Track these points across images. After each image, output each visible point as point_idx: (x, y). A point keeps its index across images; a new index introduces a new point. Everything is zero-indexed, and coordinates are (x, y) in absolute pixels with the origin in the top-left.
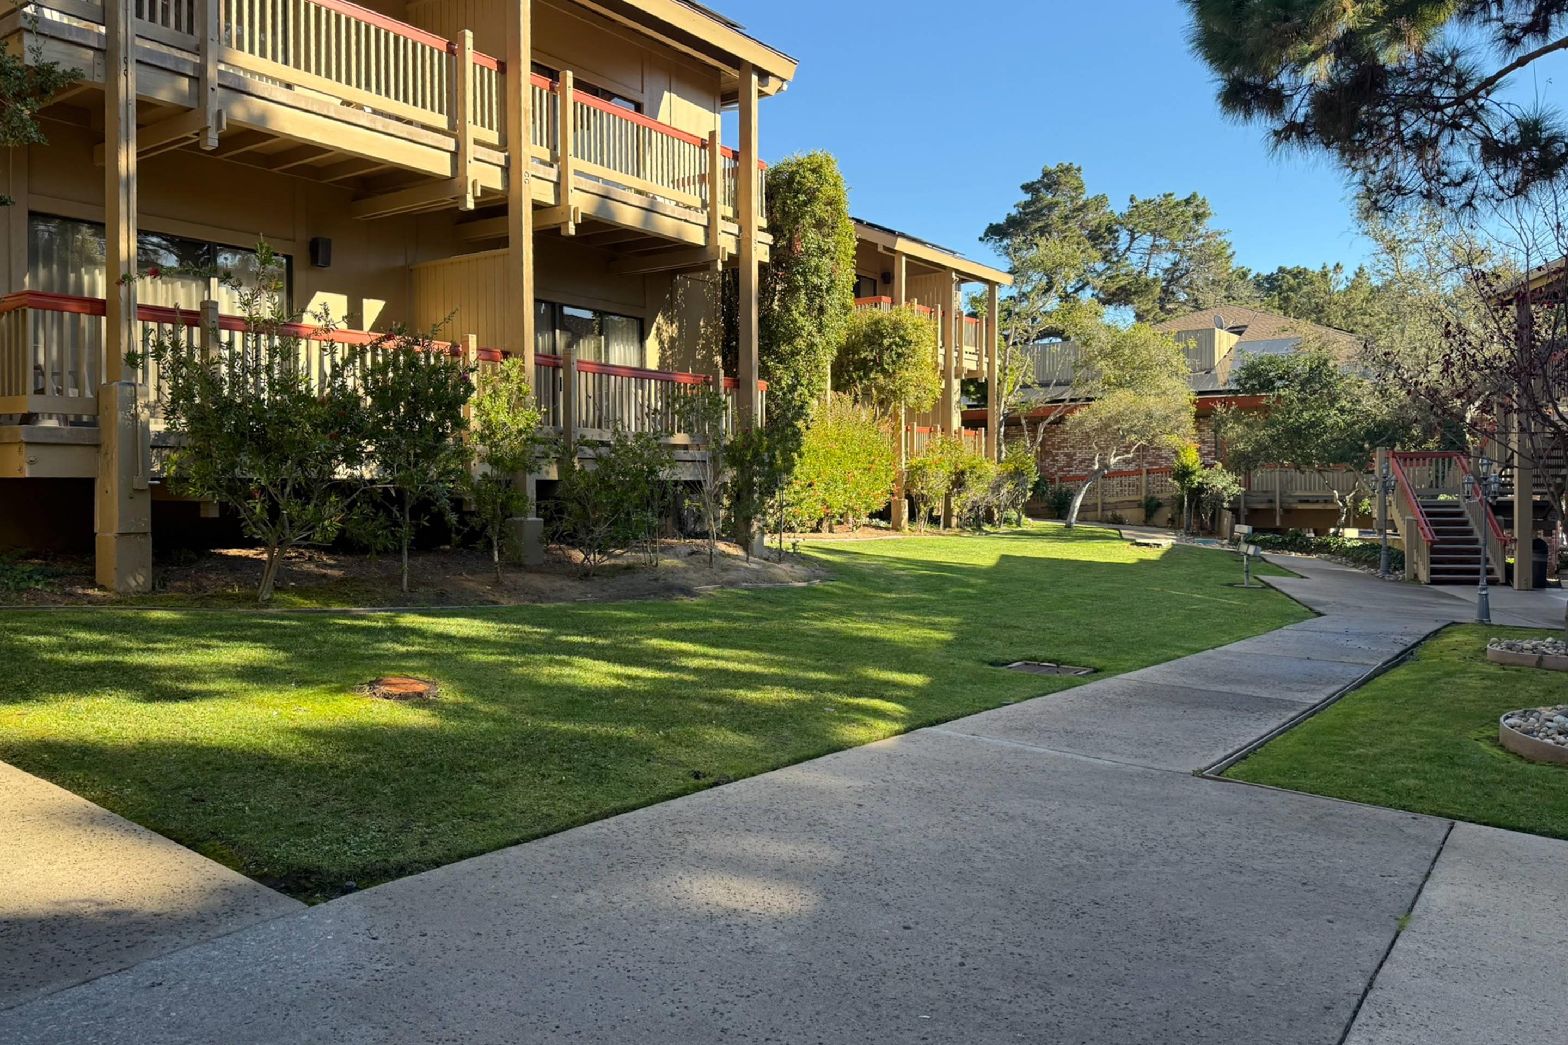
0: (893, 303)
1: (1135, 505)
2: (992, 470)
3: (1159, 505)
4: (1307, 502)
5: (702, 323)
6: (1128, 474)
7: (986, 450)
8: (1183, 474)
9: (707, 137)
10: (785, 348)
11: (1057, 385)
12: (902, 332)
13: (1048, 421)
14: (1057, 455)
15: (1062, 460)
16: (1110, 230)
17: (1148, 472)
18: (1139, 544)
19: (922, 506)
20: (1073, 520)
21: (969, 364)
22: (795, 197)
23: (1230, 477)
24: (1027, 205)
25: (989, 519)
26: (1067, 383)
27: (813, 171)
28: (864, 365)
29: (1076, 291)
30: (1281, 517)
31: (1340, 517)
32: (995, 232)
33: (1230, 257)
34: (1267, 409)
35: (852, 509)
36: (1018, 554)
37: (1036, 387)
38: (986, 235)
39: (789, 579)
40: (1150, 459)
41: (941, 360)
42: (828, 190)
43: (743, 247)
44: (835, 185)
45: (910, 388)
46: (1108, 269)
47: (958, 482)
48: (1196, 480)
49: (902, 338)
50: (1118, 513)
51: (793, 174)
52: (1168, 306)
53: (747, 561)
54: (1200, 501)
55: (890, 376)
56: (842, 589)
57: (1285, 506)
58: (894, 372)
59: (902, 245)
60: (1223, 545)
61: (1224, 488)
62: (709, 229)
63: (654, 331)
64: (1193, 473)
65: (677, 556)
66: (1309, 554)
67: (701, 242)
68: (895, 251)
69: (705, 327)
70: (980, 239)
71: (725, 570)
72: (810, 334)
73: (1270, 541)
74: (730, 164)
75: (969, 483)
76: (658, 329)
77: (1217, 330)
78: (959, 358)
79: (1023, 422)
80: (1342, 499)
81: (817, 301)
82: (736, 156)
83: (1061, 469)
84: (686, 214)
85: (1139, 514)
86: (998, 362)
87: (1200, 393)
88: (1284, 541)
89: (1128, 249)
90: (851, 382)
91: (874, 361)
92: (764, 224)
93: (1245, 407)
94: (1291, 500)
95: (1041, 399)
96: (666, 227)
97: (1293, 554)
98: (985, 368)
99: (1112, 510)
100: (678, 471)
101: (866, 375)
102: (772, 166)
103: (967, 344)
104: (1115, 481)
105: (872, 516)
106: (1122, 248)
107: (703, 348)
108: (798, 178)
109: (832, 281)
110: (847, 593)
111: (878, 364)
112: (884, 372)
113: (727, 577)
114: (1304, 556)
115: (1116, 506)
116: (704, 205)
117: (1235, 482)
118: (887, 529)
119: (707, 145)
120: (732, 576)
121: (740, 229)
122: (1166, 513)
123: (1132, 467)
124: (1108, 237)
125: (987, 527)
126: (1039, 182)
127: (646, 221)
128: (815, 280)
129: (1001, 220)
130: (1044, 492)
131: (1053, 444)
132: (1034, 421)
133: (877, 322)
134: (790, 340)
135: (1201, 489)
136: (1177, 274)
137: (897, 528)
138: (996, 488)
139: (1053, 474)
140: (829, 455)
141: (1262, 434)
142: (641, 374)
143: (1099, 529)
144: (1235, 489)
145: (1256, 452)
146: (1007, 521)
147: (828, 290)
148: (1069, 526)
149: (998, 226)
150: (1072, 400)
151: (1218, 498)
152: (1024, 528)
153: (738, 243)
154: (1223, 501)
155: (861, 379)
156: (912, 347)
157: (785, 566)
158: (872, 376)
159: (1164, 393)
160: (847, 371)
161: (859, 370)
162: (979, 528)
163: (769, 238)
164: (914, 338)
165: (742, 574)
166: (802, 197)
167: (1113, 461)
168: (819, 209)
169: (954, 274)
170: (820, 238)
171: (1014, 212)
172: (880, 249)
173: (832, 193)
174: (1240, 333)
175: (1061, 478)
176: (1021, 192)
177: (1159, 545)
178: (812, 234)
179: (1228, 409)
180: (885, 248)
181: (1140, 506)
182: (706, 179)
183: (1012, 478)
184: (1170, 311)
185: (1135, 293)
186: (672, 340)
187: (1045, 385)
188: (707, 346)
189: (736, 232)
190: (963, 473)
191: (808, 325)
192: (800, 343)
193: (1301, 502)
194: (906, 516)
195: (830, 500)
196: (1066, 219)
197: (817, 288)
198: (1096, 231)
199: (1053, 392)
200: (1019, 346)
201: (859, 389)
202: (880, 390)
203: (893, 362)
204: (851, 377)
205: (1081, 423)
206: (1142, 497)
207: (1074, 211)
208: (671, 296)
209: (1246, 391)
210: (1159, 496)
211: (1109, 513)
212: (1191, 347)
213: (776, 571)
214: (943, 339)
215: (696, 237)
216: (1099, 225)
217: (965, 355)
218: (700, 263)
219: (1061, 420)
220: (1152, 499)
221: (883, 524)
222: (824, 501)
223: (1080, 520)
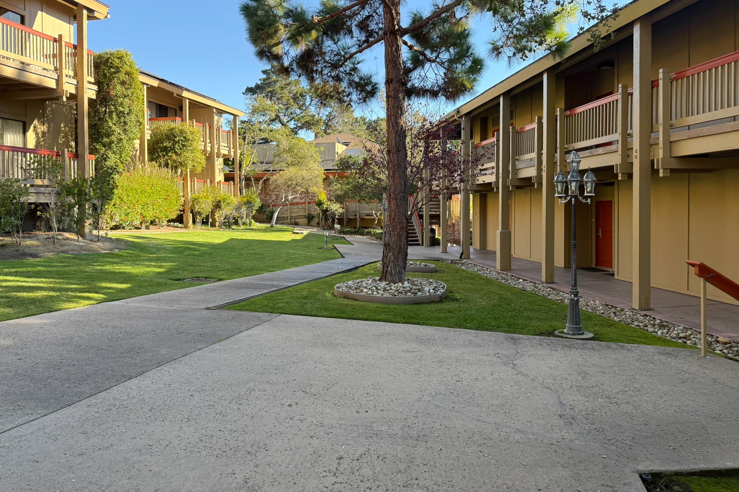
0: (182, 120)
1: (303, 217)
2: (235, 200)
3: (313, 217)
4: (369, 215)
5: (62, 125)
6: (301, 203)
7: (234, 192)
8: (320, 204)
9: (57, 37)
10: (105, 140)
11: (267, 163)
12: (184, 135)
13: (263, 179)
14: (272, 195)
15: (274, 197)
16: (301, 95)
17: (309, 203)
18: (294, 233)
19: (198, 217)
20: (274, 223)
21: (224, 151)
22: (109, 69)
23: (338, 205)
24: (265, 80)
25: (236, 223)
26: (271, 163)
27: (118, 58)
28: (165, 149)
29: (288, 122)
30: (359, 222)
31: (375, 221)
32: (250, 90)
33: (353, 111)
34: (347, 177)
35: (158, 218)
36: (239, 238)
37: (259, 164)
38: (246, 92)
39: (99, 250)
40: (310, 197)
41: (209, 149)
42: (127, 68)
43: (79, 91)
44: (130, 66)
45: (189, 161)
46: (301, 113)
47: (217, 206)
48: (325, 206)
49: (185, 137)
50: (297, 220)
51: (108, 58)
52: (328, 131)
53: (78, 241)
54: (327, 215)
55: (179, 155)
56: (128, 253)
57: (361, 217)
58: (181, 153)
59: (185, 94)
60: (332, 233)
61: (336, 210)
62: (58, 81)
63: (32, 128)
64: (323, 203)
65: (38, 240)
66: (363, 236)
67: (54, 87)
68: (183, 97)
69: (65, 127)
70: (243, 93)
71: (62, 246)
72: (119, 134)
73: (349, 231)
74: (71, 50)
75: (223, 206)
76: (35, 127)
77: (337, 144)
78: (219, 148)
79: (252, 179)
80: (376, 214)
81: (122, 118)
82: (75, 47)
83: (273, 201)
84: (45, 73)
85: (305, 221)
86: (239, 151)
87: (325, 170)
88: (355, 231)
89: (310, 104)
90: (159, 157)
91: (170, 147)
92: (93, 80)
93: (341, 176)
94: (363, 215)
95: (260, 169)
96: (33, 78)
97: (358, 236)
98: (232, 154)
99: (294, 219)
100: (29, 197)
101: (167, 154)
102: (98, 53)
103: (223, 142)
104: (295, 207)
105: (169, 221)
106: (308, 104)
107: (63, 137)
108: (110, 61)
109: (130, 110)
110: (130, 255)
111: (173, 149)
112: (176, 153)
113: (61, 249)
114: (362, 237)
115: (296, 218)
116: (56, 69)
117: (340, 207)
118: (181, 228)
119: (58, 40)
120: (65, 248)
121: (78, 82)
122: (316, 220)
123: (303, 201)
124: (301, 99)
125: (234, 227)
126: (270, 70)
127: (19, 75)
128: (121, 109)
129: (253, 86)
130: (265, 211)
131: (270, 190)
132: (257, 180)
133: (172, 130)
134: (108, 136)
135: (327, 210)
136: (331, 118)
137: (186, 227)
138: (238, 208)
139: (270, 203)
140: (143, 192)
141: (346, 187)
142: (24, 150)
143: (285, 227)
144: (341, 210)
145: (344, 195)
146: (244, 224)
147: (128, 114)
148: (272, 226)
149: (251, 88)
150: (273, 171)
151: (333, 214)
152: (252, 227)
153: (77, 89)
154: (336, 215)
155: (164, 156)
156: (190, 142)
157: (100, 244)
158: (169, 155)
159: (310, 169)
160: (157, 152)
161: (163, 151)
162: (229, 227)
163: (96, 88)
164: (190, 138)
165: (71, 247)
166: (112, 70)
167: (290, 198)
168: (122, 76)
169: (214, 110)
170: (124, 89)
171: (259, 83)
172: (175, 95)
173: (129, 69)
174: (347, 145)
175: (273, 205)
176: (262, 74)
177: (302, 233)
178: (119, 87)
179: (334, 177)
180: (178, 95)
181: (305, 217)
182: (57, 56)
183: (246, 204)
184: (329, 134)
185: (313, 124)
186: (44, 133)
187: (262, 163)
188: (66, 136)
189: (76, 84)
190: (220, 201)
191: (117, 130)
192: (114, 138)
193: (367, 215)
194: (191, 221)
195: (145, 214)
196: (282, 88)
197: (122, 112)
198: (295, 95)
199: (265, 167)
200: (250, 145)
201: (162, 160)
202: (175, 161)
203: (180, 149)
204: (159, 155)
205: (276, 181)
206: (306, 214)
207: (286, 85)
208: (43, 111)
209: (341, 170)
210: (313, 213)
211: (293, 221)
212: (322, 150)
213: (93, 246)
214: (210, 139)
215: (52, 84)
216: (297, 93)
217: (221, 147)
218: (54, 96)
219: (267, 180)
220: (310, 214)
221: (180, 225)
222: (141, 214)
223: (276, 223)
